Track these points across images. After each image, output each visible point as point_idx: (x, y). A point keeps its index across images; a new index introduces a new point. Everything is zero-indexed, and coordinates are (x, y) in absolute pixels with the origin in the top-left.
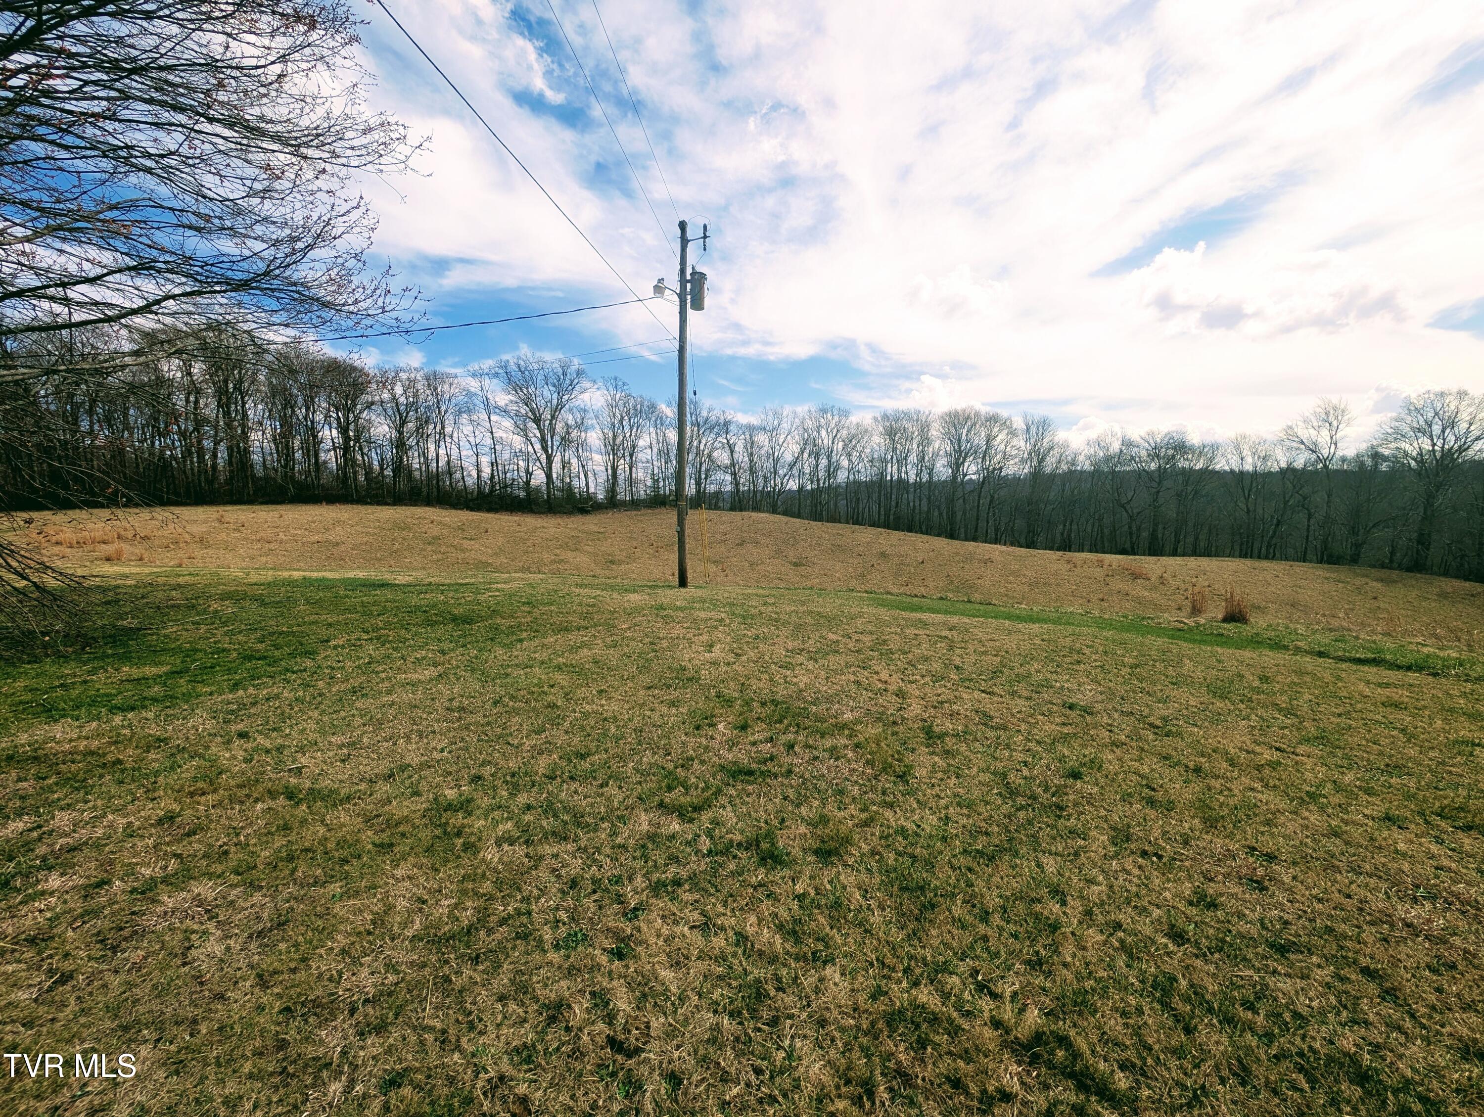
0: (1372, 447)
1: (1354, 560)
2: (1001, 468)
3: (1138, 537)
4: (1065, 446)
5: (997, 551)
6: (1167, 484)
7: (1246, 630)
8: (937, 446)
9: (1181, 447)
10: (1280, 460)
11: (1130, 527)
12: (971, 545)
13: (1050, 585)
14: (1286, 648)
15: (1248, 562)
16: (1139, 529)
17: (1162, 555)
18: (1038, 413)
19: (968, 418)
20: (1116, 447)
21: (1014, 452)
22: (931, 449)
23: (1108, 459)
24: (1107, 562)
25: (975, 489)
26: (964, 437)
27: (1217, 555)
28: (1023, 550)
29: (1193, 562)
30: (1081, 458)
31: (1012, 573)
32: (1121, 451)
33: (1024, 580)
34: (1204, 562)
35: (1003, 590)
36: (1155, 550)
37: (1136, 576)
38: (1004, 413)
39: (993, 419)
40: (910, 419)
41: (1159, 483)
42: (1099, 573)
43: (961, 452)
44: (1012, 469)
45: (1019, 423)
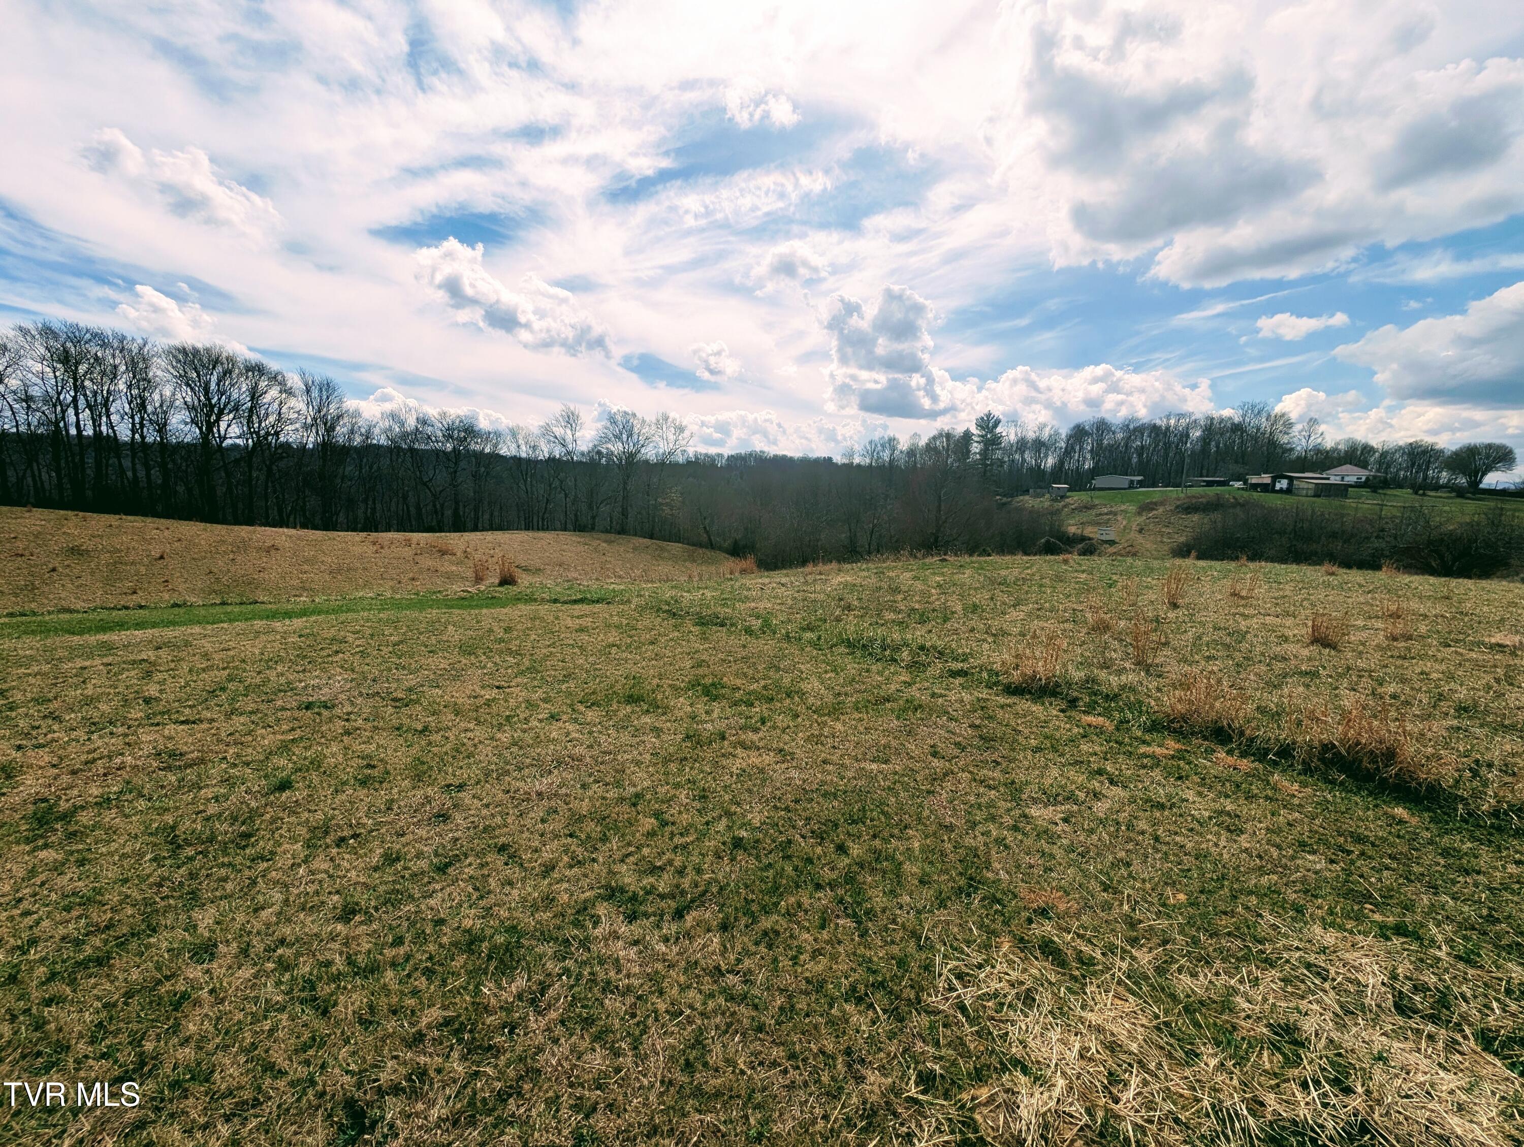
0: (595, 446)
1: (593, 529)
2: (277, 434)
3: (443, 514)
4: (357, 414)
5: (283, 536)
6: (463, 464)
7: (513, 590)
8: (167, 392)
9: (470, 431)
10: (544, 451)
11: (434, 506)
12: (243, 531)
13: (356, 570)
14: (535, 600)
15: (531, 534)
16: (442, 506)
17: (465, 531)
18: (320, 373)
19: (216, 362)
20: (411, 423)
21: (293, 416)
22: (156, 396)
23: (405, 435)
24: (414, 541)
25: (242, 458)
26: (213, 386)
27: (508, 529)
28: (319, 534)
29: (489, 536)
30: (376, 431)
31: (307, 561)
32: (417, 429)
33: (323, 568)
34: (499, 536)
35: (295, 582)
36: (459, 526)
37: (443, 552)
38: (273, 365)
39: (257, 370)
40: (104, 345)
41: (456, 464)
42: (408, 552)
43: (212, 407)
44: (291, 435)
45: (295, 381)
